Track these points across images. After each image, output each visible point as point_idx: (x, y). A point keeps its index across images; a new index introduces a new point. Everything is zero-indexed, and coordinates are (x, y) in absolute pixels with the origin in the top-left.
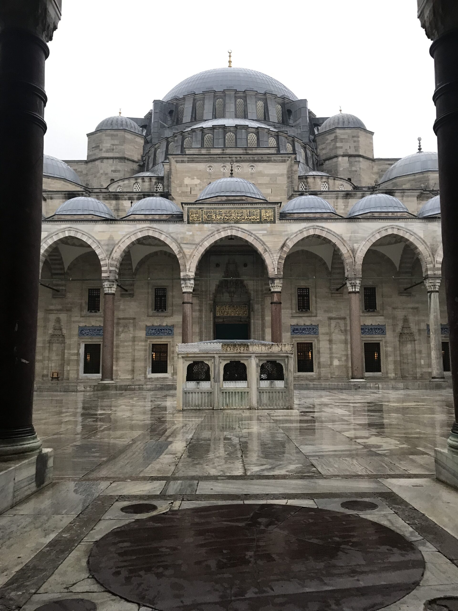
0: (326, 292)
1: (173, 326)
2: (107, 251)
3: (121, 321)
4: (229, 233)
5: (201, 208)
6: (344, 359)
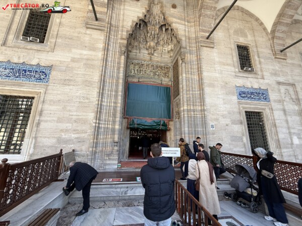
0: (269, 53)
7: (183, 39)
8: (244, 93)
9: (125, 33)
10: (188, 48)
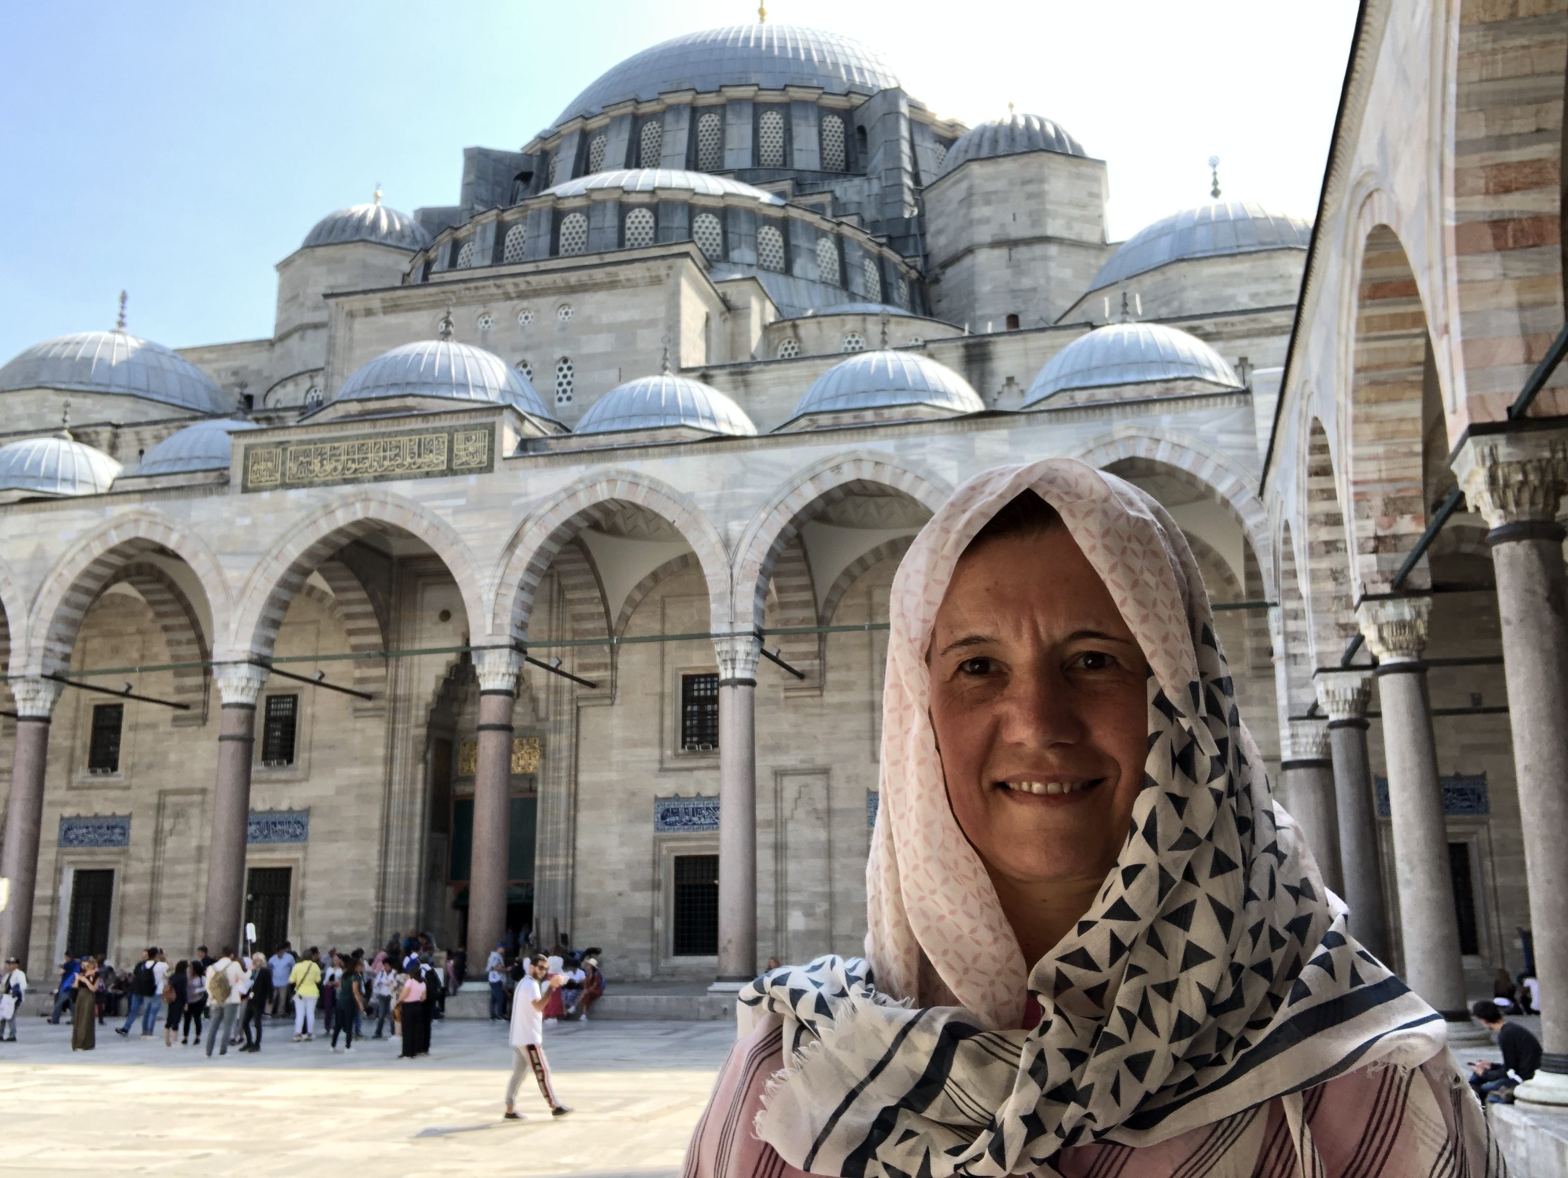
0: (771, 686)
1: (307, 812)
2: (26, 589)
3: (171, 799)
4: (359, 513)
5: (281, 443)
6: (822, 907)
7: (542, 696)
8: (675, 813)
9: (422, 713)
10: (552, 718)
